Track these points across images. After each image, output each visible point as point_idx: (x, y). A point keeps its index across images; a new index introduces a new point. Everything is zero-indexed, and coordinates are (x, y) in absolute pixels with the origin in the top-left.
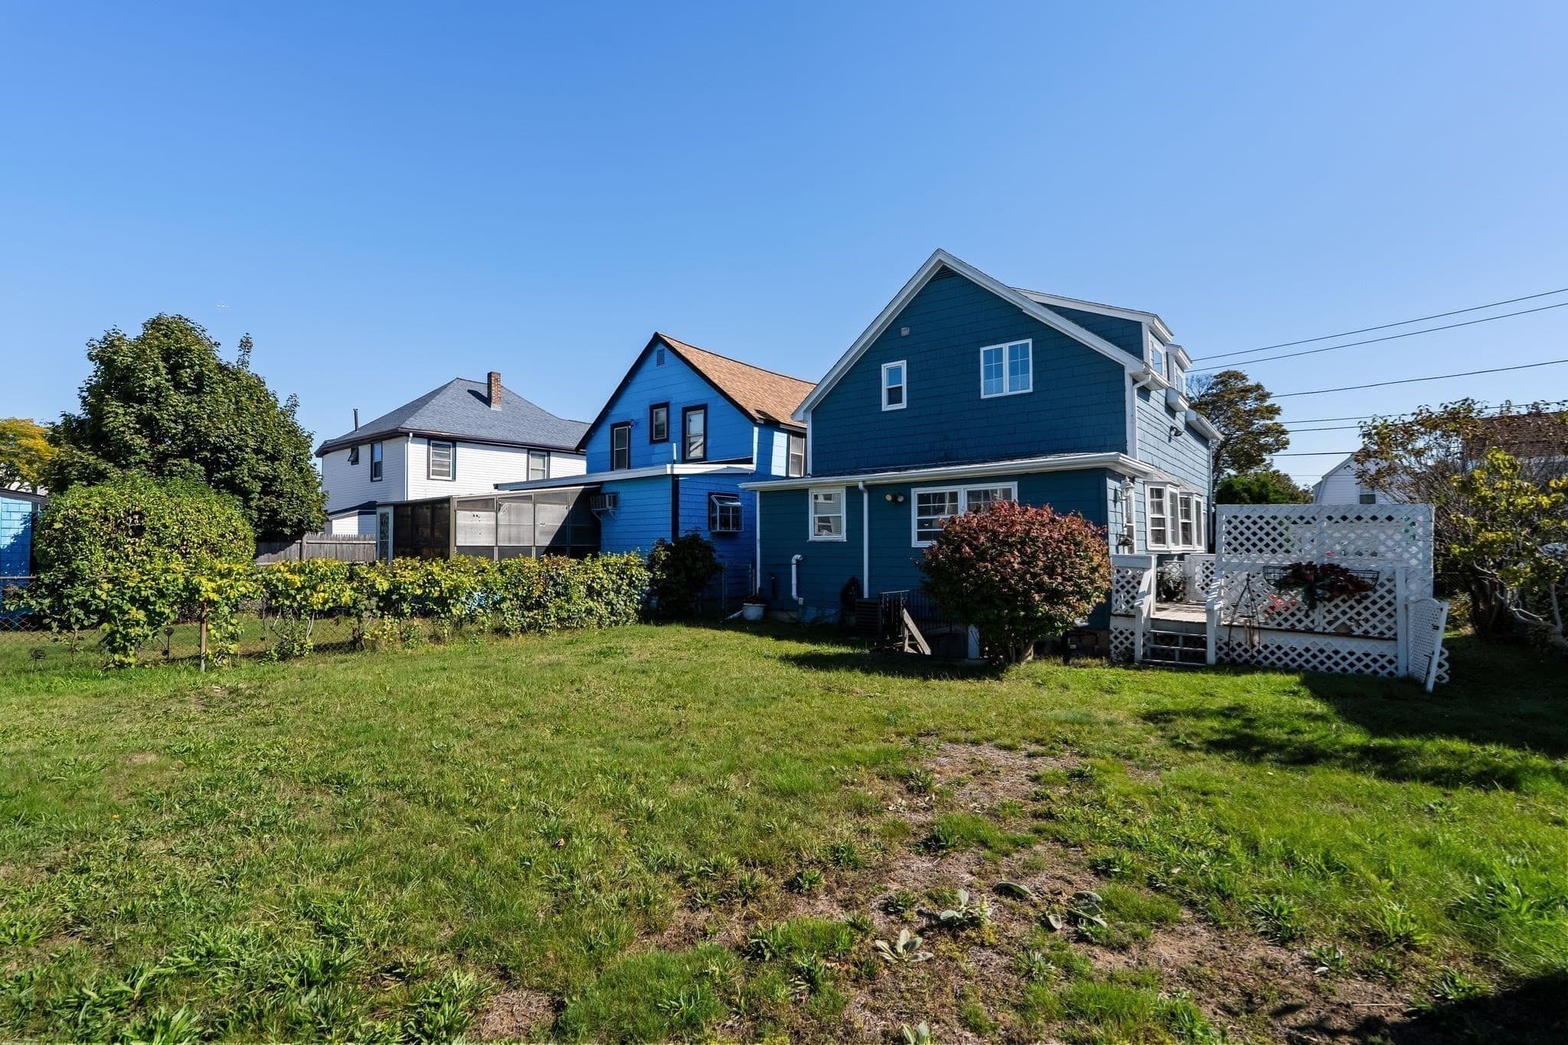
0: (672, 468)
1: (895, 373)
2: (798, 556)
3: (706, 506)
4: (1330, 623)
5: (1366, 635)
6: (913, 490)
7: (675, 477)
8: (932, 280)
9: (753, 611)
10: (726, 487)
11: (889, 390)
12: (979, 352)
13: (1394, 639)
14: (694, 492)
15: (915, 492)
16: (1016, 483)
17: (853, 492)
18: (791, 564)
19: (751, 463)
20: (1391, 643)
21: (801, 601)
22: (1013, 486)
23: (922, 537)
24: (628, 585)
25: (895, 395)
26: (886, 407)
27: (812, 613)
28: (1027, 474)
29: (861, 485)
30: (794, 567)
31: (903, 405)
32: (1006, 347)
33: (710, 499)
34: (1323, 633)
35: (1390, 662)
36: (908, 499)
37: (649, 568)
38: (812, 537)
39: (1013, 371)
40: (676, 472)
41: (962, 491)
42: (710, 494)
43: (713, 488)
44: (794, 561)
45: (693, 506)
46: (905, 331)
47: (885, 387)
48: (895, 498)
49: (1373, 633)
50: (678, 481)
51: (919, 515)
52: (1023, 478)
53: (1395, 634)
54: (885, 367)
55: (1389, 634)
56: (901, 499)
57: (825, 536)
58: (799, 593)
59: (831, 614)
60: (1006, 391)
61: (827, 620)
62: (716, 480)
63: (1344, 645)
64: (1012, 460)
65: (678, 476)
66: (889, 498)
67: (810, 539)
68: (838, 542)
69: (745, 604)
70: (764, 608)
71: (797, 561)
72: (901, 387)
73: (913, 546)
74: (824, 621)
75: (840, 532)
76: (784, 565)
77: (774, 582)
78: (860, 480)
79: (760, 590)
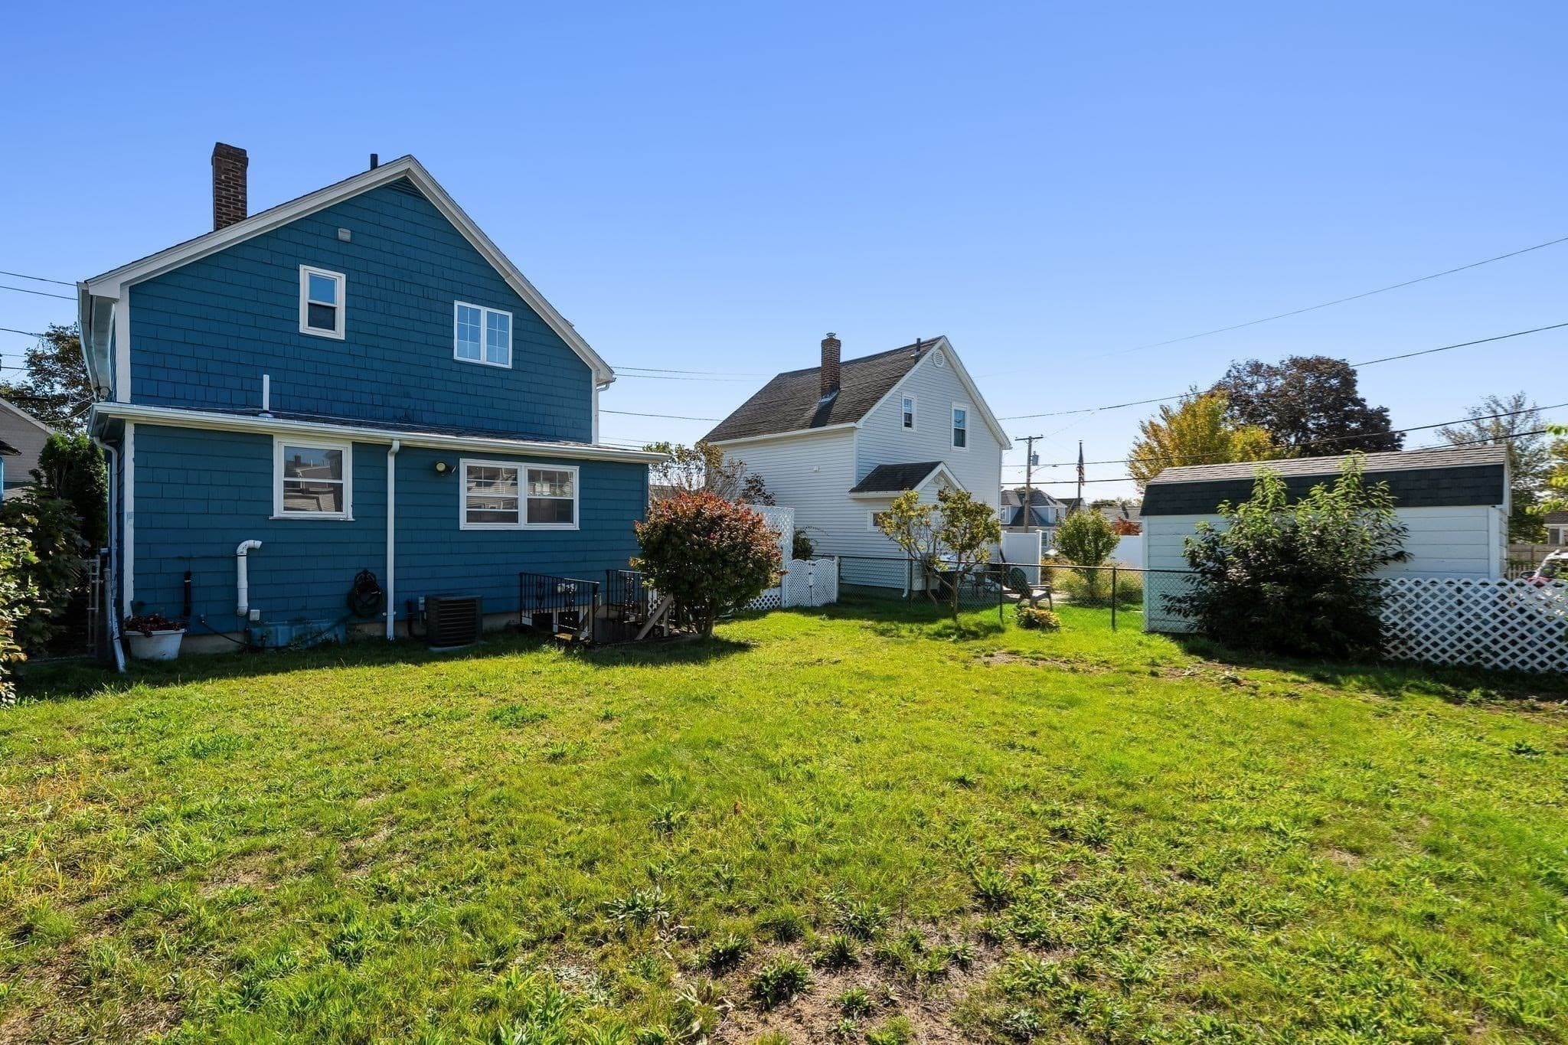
2: (255, 544)
6: (462, 461)
8: (385, 188)
9: (169, 644)
11: (311, 305)
12: (453, 305)
15: (464, 464)
16: (577, 468)
17: (369, 455)
18: (235, 558)
20: (781, 588)
21: (255, 614)
22: (575, 471)
23: (472, 517)
25: (320, 315)
26: (304, 327)
28: (587, 460)
29: (396, 445)
30: (242, 563)
32: (484, 311)
36: (457, 471)
38: (279, 512)
39: (491, 340)
41: (523, 469)
44: (242, 548)
46: (345, 235)
47: (304, 299)
52: (582, 464)
54: (306, 271)
56: (453, 470)
57: (309, 511)
58: (252, 602)
59: (328, 629)
60: (483, 360)
61: (325, 636)
66: (441, 467)
67: (276, 515)
68: (338, 522)
69: (154, 632)
70: (184, 635)
71: (250, 550)
72: (334, 309)
73: (461, 528)
74: (319, 640)
75: (339, 507)
76: (211, 557)
77: (187, 589)
78: (397, 438)
79: (136, 606)
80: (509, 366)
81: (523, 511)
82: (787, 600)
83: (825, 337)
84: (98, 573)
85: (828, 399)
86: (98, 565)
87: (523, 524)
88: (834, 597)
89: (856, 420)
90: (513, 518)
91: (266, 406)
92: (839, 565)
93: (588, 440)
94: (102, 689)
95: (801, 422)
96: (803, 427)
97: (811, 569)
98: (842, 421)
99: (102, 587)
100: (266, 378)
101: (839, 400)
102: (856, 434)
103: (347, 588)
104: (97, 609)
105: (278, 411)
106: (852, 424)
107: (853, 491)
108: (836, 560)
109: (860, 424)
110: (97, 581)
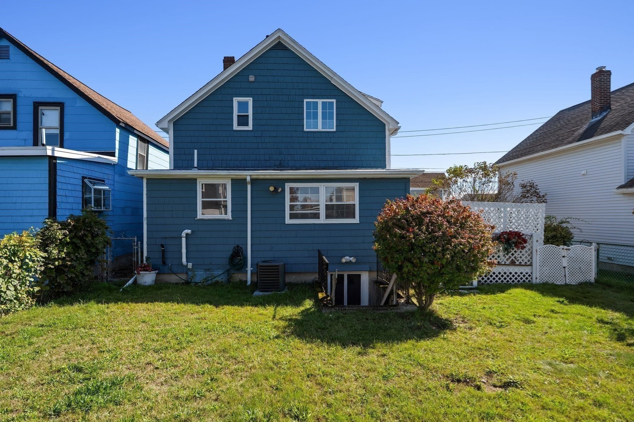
0: (53, 150)
1: (243, 106)
2: (189, 231)
3: (80, 188)
4: (507, 260)
5: (520, 265)
6: (286, 184)
7: (53, 158)
8: (270, 49)
10: (97, 173)
11: (238, 116)
12: (303, 102)
13: (531, 265)
14: (70, 175)
15: (288, 186)
16: (358, 184)
17: (239, 184)
18: (181, 238)
19: (114, 156)
20: (530, 267)
21: (190, 265)
22: (356, 185)
23: (292, 216)
24: (20, 267)
25: (243, 120)
26: (236, 127)
27: (200, 276)
28: (365, 179)
29: (248, 179)
30: (184, 240)
31: (250, 127)
32: (320, 101)
33: (83, 182)
34: (505, 265)
35: (529, 276)
36: (283, 190)
37: (43, 246)
38: (200, 216)
39: (324, 117)
40: (57, 154)
41: (322, 187)
42: (84, 178)
43: (86, 173)
44: (184, 234)
45: (70, 187)
46: (252, 78)
47: (236, 113)
48: (276, 189)
49: (523, 263)
50: (55, 164)
51: (291, 202)
52: (362, 181)
53: (531, 263)
54: (236, 100)
55: (528, 263)
56: (280, 190)
57: (213, 215)
58: (188, 261)
59: (219, 275)
60: (320, 129)
61: (217, 279)
62: (88, 166)
63: (513, 269)
64: (356, 169)
65: (56, 158)
66: (272, 189)
67: (198, 218)
68: (224, 220)
69: (141, 272)
70: (157, 274)
71: (187, 234)
72: (248, 116)
73: (286, 223)
74: (214, 280)
75: (226, 213)
76: (173, 237)
77: (163, 252)
78: (248, 175)
79: (148, 258)
80: (334, 130)
81: (322, 212)
82: (537, 277)
83: (595, 71)
84: (136, 244)
85: (599, 118)
86: (136, 240)
87: (323, 220)
88: (592, 276)
89: (623, 128)
90: (317, 216)
91: (196, 165)
92: (598, 251)
93: (384, 167)
94: (80, 302)
95: (570, 139)
96: (570, 143)
97: (564, 253)
98: (610, 131)
99: (137, 249)
100: (196, 151)
101: (609, 116)
102: (624, 140)
103: (229, 254)
104: (136, 259)
105: (199, 168)
106: (619, 132)
107: (621, 187)
108: (594, 246)
109: (628, 131)
110: (136, 247)
